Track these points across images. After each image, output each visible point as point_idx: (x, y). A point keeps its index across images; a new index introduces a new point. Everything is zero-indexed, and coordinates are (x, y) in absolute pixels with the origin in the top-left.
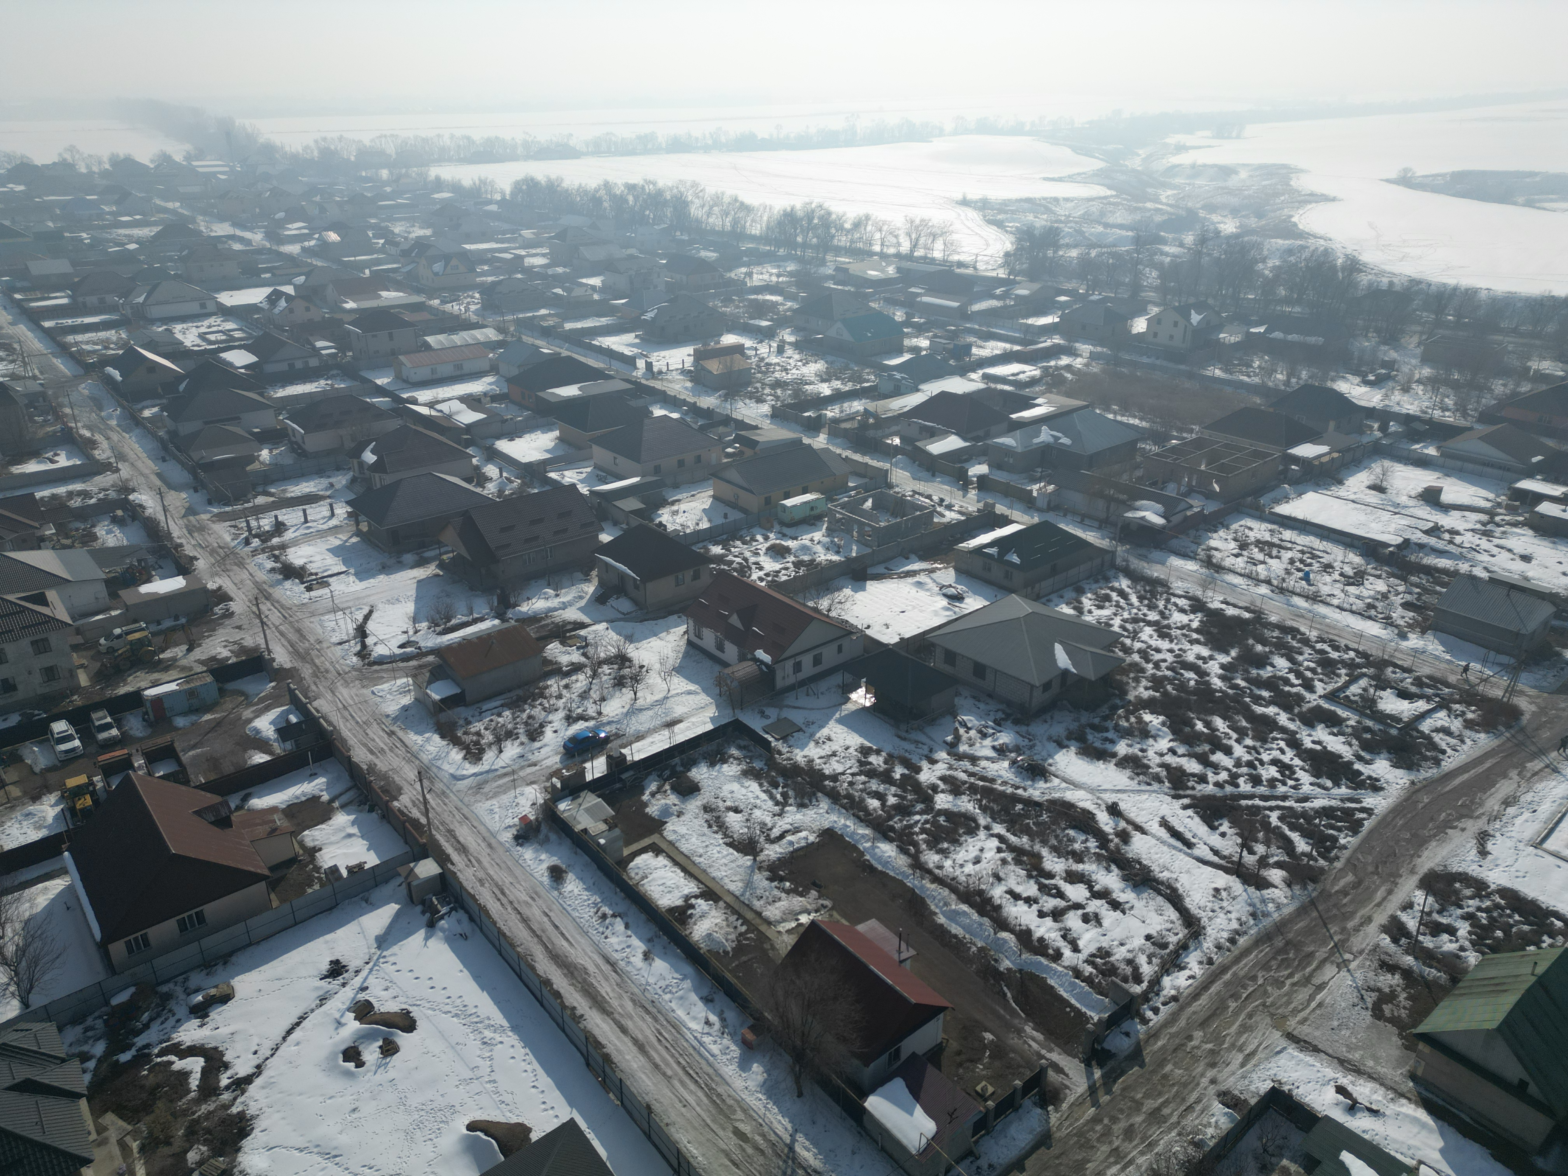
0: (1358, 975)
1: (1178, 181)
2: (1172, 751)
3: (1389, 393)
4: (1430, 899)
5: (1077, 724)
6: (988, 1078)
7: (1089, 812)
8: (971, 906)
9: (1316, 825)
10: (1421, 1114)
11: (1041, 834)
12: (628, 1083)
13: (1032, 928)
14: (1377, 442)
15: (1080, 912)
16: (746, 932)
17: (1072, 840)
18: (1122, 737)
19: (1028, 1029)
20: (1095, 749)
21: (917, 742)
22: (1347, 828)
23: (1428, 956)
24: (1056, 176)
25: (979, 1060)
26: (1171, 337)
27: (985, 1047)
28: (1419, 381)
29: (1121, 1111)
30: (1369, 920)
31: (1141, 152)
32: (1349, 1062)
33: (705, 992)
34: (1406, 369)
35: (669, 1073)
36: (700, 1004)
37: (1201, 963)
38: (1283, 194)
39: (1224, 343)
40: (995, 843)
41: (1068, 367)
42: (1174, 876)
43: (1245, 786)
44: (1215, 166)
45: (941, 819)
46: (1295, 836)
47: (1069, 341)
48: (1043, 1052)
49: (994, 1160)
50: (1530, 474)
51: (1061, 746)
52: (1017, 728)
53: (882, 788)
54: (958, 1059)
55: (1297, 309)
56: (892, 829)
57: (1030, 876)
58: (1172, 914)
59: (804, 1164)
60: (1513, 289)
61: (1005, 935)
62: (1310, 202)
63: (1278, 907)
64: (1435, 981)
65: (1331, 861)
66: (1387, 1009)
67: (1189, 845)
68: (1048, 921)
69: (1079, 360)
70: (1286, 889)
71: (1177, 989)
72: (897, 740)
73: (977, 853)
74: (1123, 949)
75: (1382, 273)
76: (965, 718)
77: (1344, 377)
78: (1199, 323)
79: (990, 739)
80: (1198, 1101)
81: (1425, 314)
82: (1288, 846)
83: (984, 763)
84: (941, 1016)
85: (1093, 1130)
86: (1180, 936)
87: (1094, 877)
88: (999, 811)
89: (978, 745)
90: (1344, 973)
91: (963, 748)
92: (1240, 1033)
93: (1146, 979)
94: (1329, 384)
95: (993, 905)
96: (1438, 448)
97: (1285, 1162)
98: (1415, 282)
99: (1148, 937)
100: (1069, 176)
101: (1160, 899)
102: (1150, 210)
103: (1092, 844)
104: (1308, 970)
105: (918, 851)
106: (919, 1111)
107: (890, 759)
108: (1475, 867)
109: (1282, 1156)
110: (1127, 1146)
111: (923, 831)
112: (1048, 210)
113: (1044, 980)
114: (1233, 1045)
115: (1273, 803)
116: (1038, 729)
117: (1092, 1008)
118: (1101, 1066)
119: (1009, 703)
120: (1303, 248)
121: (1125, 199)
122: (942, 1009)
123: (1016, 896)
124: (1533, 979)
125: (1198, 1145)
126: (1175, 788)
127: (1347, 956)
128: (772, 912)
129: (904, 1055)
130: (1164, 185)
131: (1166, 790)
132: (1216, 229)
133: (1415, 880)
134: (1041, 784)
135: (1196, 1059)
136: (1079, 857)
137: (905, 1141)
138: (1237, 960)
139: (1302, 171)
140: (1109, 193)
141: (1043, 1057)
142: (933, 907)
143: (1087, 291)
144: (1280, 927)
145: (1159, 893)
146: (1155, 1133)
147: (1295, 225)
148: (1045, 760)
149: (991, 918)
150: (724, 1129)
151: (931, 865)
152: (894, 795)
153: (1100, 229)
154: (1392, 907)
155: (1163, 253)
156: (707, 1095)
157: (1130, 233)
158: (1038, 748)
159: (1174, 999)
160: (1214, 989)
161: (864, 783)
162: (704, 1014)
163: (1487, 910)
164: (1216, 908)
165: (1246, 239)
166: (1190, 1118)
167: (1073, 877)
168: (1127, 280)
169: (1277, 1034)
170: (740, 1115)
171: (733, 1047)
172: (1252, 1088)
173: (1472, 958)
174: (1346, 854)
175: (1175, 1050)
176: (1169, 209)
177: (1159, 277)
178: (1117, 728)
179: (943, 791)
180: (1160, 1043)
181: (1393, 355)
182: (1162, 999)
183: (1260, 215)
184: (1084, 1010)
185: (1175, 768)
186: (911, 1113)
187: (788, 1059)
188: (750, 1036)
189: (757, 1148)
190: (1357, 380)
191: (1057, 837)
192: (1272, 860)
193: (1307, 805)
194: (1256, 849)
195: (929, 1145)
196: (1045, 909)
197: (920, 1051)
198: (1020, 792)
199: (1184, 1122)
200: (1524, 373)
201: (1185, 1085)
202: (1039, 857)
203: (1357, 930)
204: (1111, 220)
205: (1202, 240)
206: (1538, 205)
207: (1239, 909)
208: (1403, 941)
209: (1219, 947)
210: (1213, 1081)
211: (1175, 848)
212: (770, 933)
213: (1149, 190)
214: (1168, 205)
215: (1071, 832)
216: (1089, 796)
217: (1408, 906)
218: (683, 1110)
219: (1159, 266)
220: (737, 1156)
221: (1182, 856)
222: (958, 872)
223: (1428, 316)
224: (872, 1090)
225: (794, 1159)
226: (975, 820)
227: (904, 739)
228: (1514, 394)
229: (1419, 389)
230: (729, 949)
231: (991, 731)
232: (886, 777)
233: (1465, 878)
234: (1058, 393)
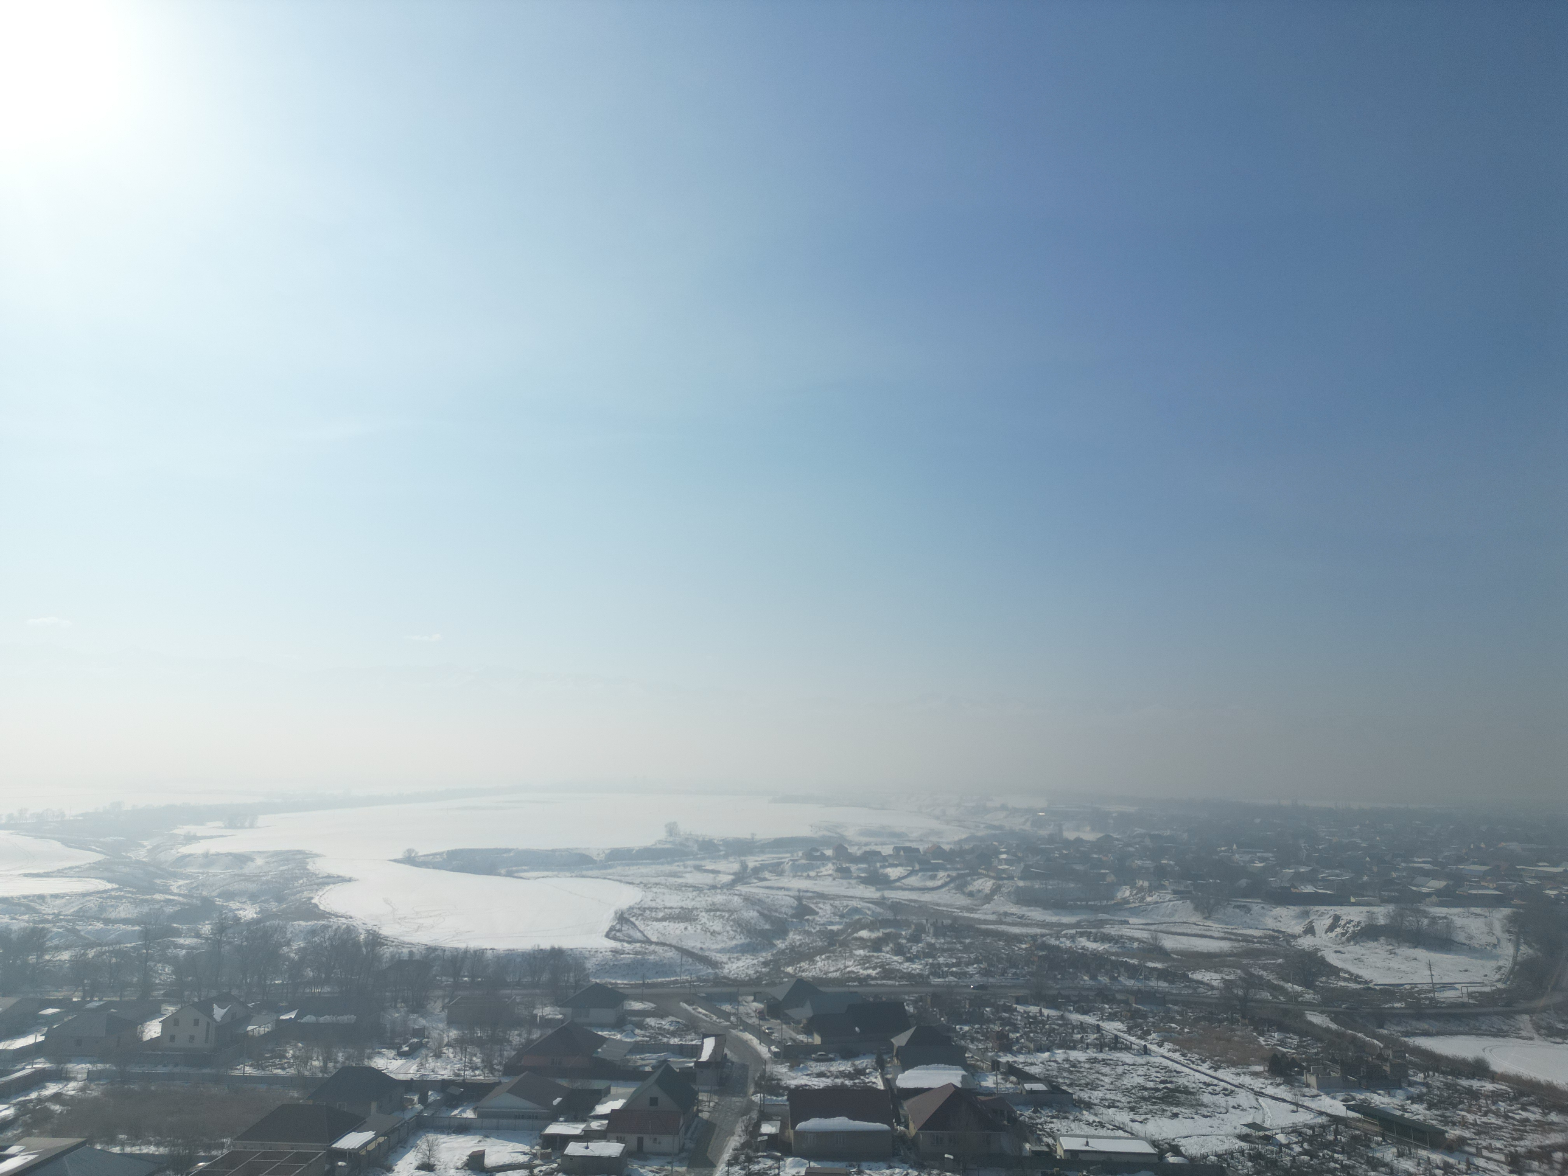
1: (190, 870)
3: (424, 1061)
14: (419, 1116)
24: (41, 871)
26: (192, 1038)
28: (449, 1045)
31: (145, 843)
34: (435, 1034)
38: (302, 878)
39: (253, 1036)
41: (57, 1098)
44: (230, 854)
47: (59, 1062)
50: (554, 1119)
55: (327, 989)
60: (511, 947)
62: (328, 884)
69: (72, 1085)
75: (402, 944)
77: (379, 1053)
78: (223, 1017)
81: (444, 978)
94: (366, 1063)
96: (475, 1110)
98: (431, 950)
100: (59, 871)
102: (159, 901)
112: (29, 909)
120: (326, 928)
121: (129, 892)
130: (175, 876)
132: (236, 916)
139: (317, 855)
140: (109, 886)
143: (83, 998)
147: (316, 906)
153: (100, 925)
155: (177, 946)
157: (137, 928)
165: (268, 923)
168: (135, 979)
176: (181, 899)
177: (174, 972)
181: (422, 1022)
183: (280, 899)
190: (392, 1053)
200: (532, 1022)
204: (113, 915)
205: (221, 928)
206: (516, 875)
213: (158, 881)
214: (179, 895)
219: (174, 961)
223: (448, 980)
228: (529, 1042)
229: (449, 1052)
234: (41, 1135)
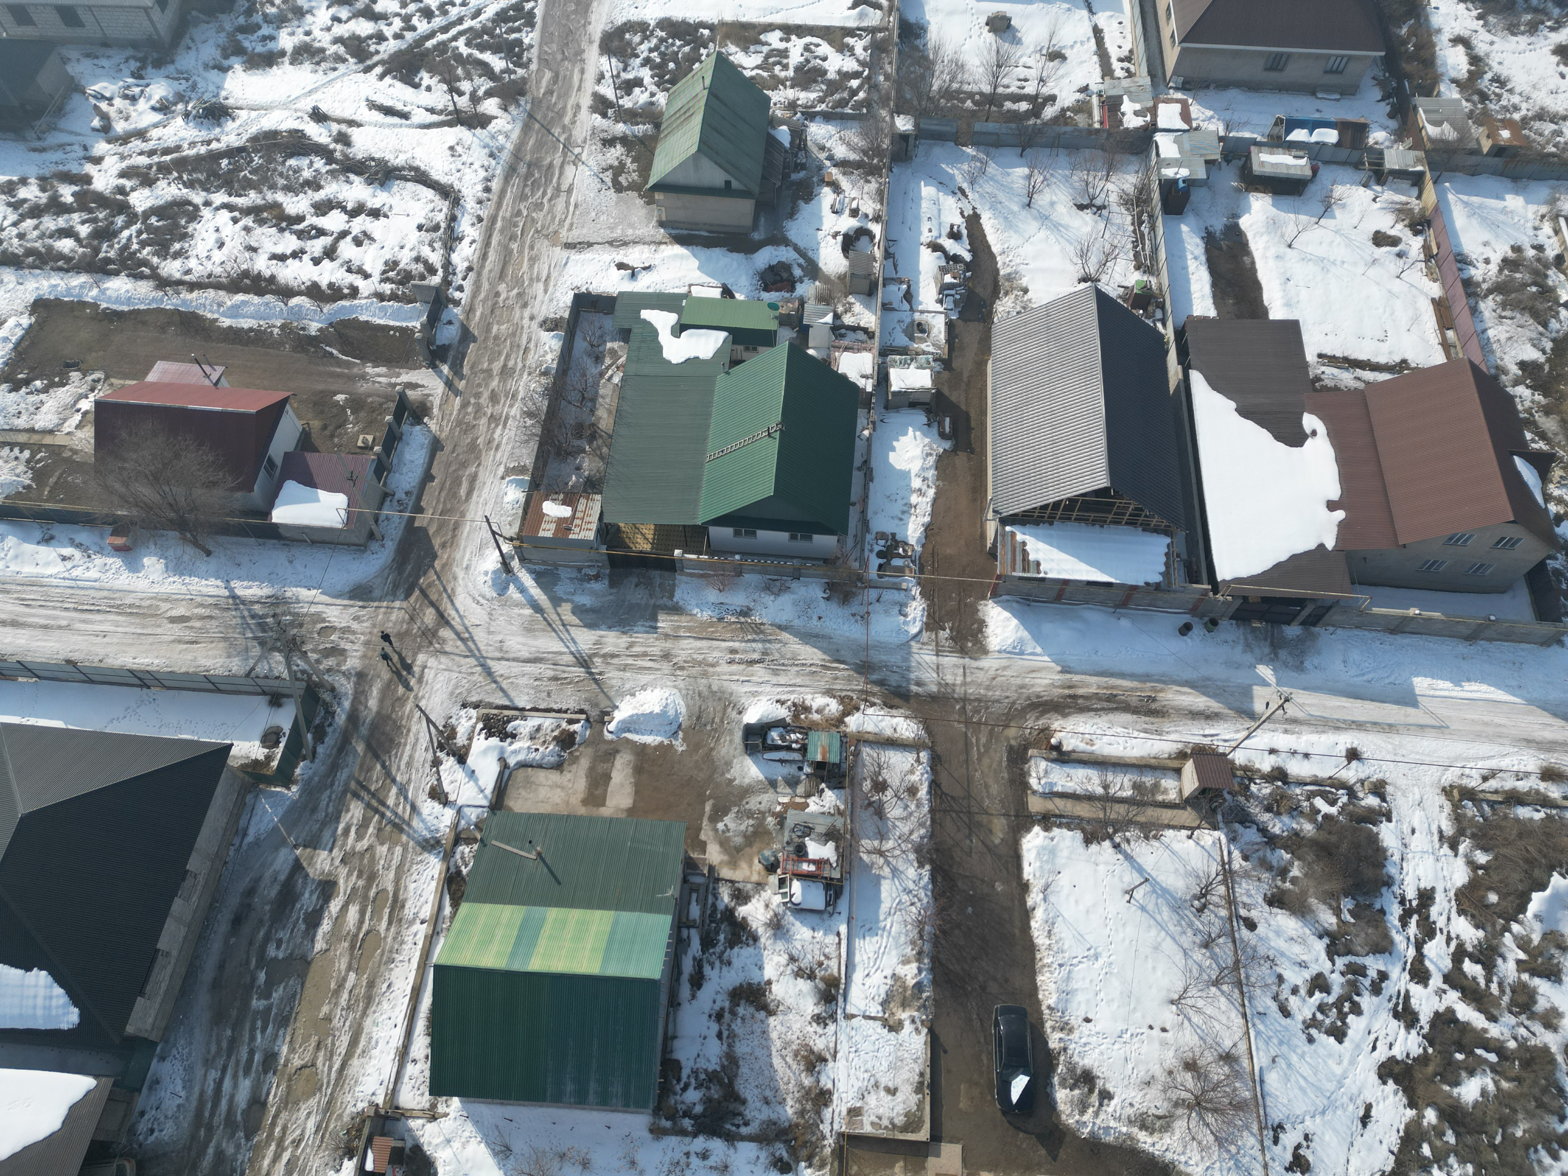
0: (591, 163)
2: (336, 19)
4: (614, 61)
5: (223, 35)
6: (363, 431)
7: (297, 131)
8: (246, 291)
9: (500, 36)
10: (678, 249)
11: (264, 181)
12: (29, 659)
13: (316, 278)
15: (349, 238)
16: (33, 455)
17: (297, 171)
18: (279, 28)
19: (370, 370)
20: (260, 55)
21: (61, 146)
22: (525, 25)
23: (630, 116)
25: (346, 421)
27: (343, 408)
29: (479, 385)
30: (578, 107)
32: (615, 240)
33: (38, 535)
35: (64, 623)
36: (43, 549)
37: (473, 225)
40: (225, 215)
42: (409, 155)
43: (422, 26)
45: (153, 220)
46: (487, 57)
48: (393, 380)
49: (408, 487)
51: (225, 70)
52: (163, 71)
53: (62, 222)
54: (327, 433)
56: (108, 261)
57: (282, 230)
58: (428, 193)
59: (255, 599)
61: (295, 301)
63: (507, 137)
64: (645, 135)
65: (525, 66)
66: (622, 179)
67: (405, 116)
68: (326, 262)
70: (506, 115)
71: (467, 259)
72: (35, 155)
73: (216, 235)
74: (406, 251)
76: (96, 87)
79: (142, 101)
80: (529, 340)
82: (486, 70)
83: (154, 133)
84: (288, 407)
85: (467, 414)
86: (445, 210)
87: (341, 198)
88: (208, 178)
89: (133, 114)
90: (581, 167)
91: (120, 127)
92: (531, 267)
93: (438, 266)
95: (265, 280)
97: (609, 345)
99: (420, 228)
101: (410, 185)
103: (319, 163)
104: (555, 180)
105: (154, 269)
106: (322, 494)
107: (44, 183)
108: (633, 10)
109: (605, 342)
110: (498, 408)
111: (143, 244)
113: (356, 320)
114: (531, 279)
115: (453, 32)
116: (186, 60)
117: (410, 319)
118: (444, 361)
119: (134, 45)
122: (284, 402)
123: (281, 258)
124: (706, 92)
125: (545, 373)
126: (361, 61)
127: (577, 150)
128: (45, 419)
129: (278, 461)
131: (355, 67)
133: (595, 48)
134: (230, 125)
135: (511, 308)
136: (314, 184)
137: (327, 524)
138: (499, 204)
141: (396, 385)
142: (209, 316)
144: (517, 155)
145: (407, 180)
146: (511, 385)
148: (217, 95)
149: (272, 292)
150: (159, 626)
151: (177, 275)
152: (83, 223)
154: (590, 86)
156: (119, 614)
158: (201, 84)
159: (470, 269)
160: (494, 241)
161: (36, 228)
162: (54, 554)
163: (656, 48)
164: (460, 166)
166: (530, 356)
167: (323, 208)
169: (558, 249)
170: (164, 606)
171: (110, 561)
172: (561, 305)
173: (661, 98)
174: (535, 52)
175: (492, 312)
178: (267, 19)
179: (133, 189)
180: (478, 314)
182: (460, 276)
184: (404, 324)
185: (349, 38)
186: (317, 500)
187: (174, 534)
188: (119, 541)
189: (202, 618)
191: (281, 175)
192: (481, 93)
193: (483, 17)
194: (462, 88)
195: (349, 514)
196: (316, 255)
197: (291, 448)
198: (214, 145)
199: (528, 363)
201: (514, 334)
202: (276, 206)
203: (573, 122)
207: (479, 156)
208: (610, 112)
209: (480, 202)
210: (532, 318)
211: (395, 126)
212: (59, 440)
215: (292, 162)
216: (286, 113)
217: (601, 77)
218: (106, 640)
220: (189, 635)
221: (405, 131)
222: (209, 266)
224: (271, 506)
225: (243, 602)
226: (189, 203)
227: (43, 150)
230: (28, 482)
231: (137, 90)
232: (56, 207)
233: (630, 26)
